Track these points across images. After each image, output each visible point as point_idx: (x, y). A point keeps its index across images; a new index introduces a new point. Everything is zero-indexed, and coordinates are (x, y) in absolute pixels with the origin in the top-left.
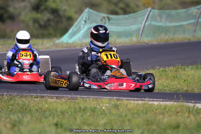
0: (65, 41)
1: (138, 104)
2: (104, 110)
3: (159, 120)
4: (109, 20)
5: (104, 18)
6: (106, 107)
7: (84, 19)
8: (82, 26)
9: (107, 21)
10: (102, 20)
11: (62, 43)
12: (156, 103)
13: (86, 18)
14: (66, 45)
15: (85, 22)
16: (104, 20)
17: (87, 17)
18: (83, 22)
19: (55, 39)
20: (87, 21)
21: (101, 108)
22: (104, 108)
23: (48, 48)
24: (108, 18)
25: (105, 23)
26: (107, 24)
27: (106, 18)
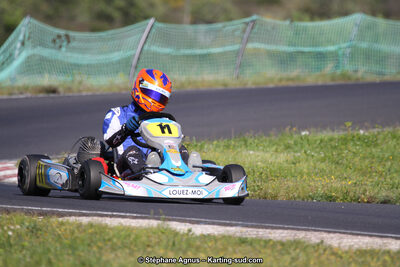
2: (9, 236)
4: (69, 42)
5: (59, 37)
7: (21, 37)
8: (17, 52)
9: (65, 43)
10: (54, 41)
13: (24, 36)
15: (23, 44)
16: (58, 41)
17: (27, 35)
18: (19, 45)
20: (26, 43)
21: (6, 231)
22: (10, 233)
24: (67, 37)
25: (60, 47)
26: (63, 49)
27: (63, 38)
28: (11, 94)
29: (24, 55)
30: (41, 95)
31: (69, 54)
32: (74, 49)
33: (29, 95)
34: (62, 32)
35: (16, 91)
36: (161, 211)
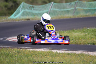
5: (31, 7)
8: (20, 11)
9: (32, 8)
11: (11, 19)
13: (22, 7)
18: (21, 9)
19: (7, 17)
22: (13, 53)
23: (2, 21)
24: (33, 7)
25: (31, 9)
26: (32, 10)
28: (19, 21)
29: (22, 11)
30: (26, 21)
32: (34, 10)
33: (23, 21)
34: (32, 6)
35: (20, 20)
36: (49, 47)
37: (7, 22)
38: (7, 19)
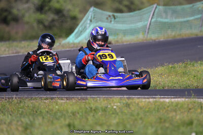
0: (71, 41)
1: (150, 102)
2: (115, 109)
3: (172, 117)
4: (115, 18)
5: (110, 16)
6: (117, 106)
7: (90, 18)
8: (88, 25)
9: (113, 19)
10: (107, 18)
11: (69, 43)
12: (167, 100)
13: (91, 17)
14: (72, 45)
15: (91, 21)
16: (109, 18)
17: (93, 17)
18: (89, 22)
19: (61, 39)
20: (93, 20)
21: (112, 107)
22: (115, 107)
24: (114, 16)
25: (111, 21)
26: (113, 22)
27: (112, 17)
31: (115, 25)
32: (118, 22)
34: (111, 14)
37: (63, 50)
38: (60, 44)
